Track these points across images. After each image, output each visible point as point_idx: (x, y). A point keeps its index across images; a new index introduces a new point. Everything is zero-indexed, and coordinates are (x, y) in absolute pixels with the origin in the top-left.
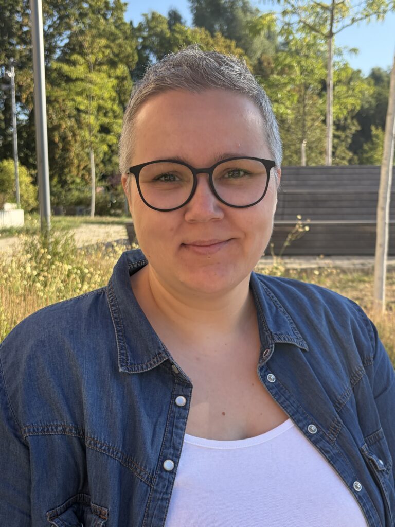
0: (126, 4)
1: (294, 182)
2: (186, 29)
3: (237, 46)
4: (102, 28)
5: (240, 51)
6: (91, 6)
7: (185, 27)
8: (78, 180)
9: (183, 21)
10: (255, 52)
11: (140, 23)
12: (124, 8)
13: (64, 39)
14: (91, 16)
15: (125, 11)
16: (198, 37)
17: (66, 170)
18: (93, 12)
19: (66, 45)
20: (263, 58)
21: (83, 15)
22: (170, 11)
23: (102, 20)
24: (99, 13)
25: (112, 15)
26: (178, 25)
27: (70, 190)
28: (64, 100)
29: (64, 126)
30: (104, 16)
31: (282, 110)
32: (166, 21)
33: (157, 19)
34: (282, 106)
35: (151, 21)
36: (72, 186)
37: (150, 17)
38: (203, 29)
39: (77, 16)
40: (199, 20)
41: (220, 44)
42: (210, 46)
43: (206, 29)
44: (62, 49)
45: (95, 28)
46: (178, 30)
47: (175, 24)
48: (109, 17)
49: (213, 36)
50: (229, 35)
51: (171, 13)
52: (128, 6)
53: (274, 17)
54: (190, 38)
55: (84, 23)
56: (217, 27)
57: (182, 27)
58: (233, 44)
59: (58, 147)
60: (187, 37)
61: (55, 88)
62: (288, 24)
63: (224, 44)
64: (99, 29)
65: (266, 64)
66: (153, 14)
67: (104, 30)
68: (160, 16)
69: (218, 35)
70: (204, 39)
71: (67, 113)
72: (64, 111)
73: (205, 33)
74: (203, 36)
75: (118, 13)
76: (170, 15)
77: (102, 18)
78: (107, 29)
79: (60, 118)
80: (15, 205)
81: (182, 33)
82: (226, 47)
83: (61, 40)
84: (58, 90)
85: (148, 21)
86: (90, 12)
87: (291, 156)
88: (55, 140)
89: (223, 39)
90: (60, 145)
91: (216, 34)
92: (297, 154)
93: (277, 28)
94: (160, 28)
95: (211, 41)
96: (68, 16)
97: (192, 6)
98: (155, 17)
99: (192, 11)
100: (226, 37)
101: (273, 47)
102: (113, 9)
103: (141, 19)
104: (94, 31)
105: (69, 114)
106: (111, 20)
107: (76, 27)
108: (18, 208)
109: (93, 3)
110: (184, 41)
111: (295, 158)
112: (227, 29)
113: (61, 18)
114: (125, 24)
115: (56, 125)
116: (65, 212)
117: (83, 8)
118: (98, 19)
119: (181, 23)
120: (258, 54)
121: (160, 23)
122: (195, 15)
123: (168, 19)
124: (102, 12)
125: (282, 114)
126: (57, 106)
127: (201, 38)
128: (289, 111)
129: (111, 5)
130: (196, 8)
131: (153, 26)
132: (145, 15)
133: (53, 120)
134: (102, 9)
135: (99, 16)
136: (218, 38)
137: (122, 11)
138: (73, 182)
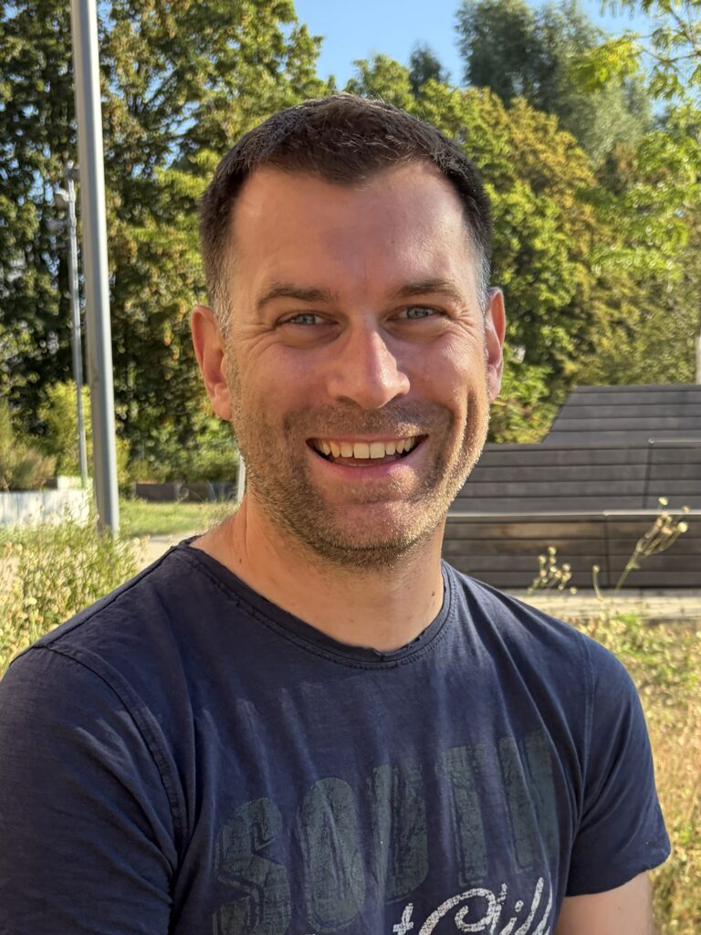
0: (318, 40)
1: (673, 422)
2: (448, 91)
3: (561, 128)
4: (267, 95)
5: (567, 137)
6: (244, 46)
7: (446, 86)
8: (214, 425)
9: (442, 73)
10: (601, 140)
11: (350, 81)
12: (315, 49)
13: (185, 119)
14: (243, 67)
15: (318, 54)
16: (476, 108)
17: (190, 404)
18: (249, 60)
19: (190, 132)
20: (618, 152)
21: (224, 67)
22: (415, 53)
23: (266, 77)
24: (260, 61)
25: (288, 65)
26: (433, 83)
27: (197, 447)
28: (182, 254)
29: (184, 310)
30: (271, 68)
31: (654, 260)
32: (406, 76)
33: (388, 70)
34: (653, 252)
35: (374, 76)
36: (200, 439)
37: (371, 67)
38: (487, 90)
39: (211, 69)
40: (480, 73)
41: (524, 121)
42: (501, 127)
43: (493, 90)
44: (179, 141)
45: (251, 94)
46: (431, 93)
47: (425, 81)
48: (281, 69)
49: (508, 106)
50: (544, 103)
51: (417, 56)
52: (322, 43)
53: (635, 45)
54: (458, 112)
55: (228, 84)
56: (517, 85)
57: (441, 87)
58: (553, 121)
59: (171, 355)
60: (451, 109)
61: (164, 227)
62: (668, 63)
63: (533, 124)
64: (259, 97)
65: (623, 165)
66: (379, 59)
67: (271, 99)
68: (394, 64)
69: (520, 102)
70: (489, 113)
71: (189, 281)
72: (184, 277)
73: (491, 99)
74: (488, 107)
75: (301, 60)
76: (415, 62)
77: (266, 72)
78: (277, 95)
79: (175, 293)
80: (76, 480)
81: (440, 99)
82: (536, 130)
83: (179, 122)
84: (172, 230)
85: (367, 77)
86: (239, 59)
87: (675, 366)
88: (165, 339)
89: (530, 112)
90: (176, 350)
91: (515, 101)
92: (688, 361)
93: (644, 71)
94: (395, 91)
95: (505, 118)
96: (193, 70)
97: (465, 40)
98: (381, 67)
99: (464, 52)
100: (537, 108)
101: (639, 125)
102: (291, 50)
103: (354, 74)
104: (249, 101)
105: (194, 282)
106: (288, 78)
107: (211, 92)
108: (83, 486)
109: (248, 40)
110: (444, 117)
111: (684, 369)
112: (540, 88)
113: (179, 74)
114: (318, 84)
115: (166, 308)
116: (187, 495)
117: (225, 51)
118: (259, 75)
119: (438, 79)
120: (607, 144)
121: (393, 78)
122: (471, 59)
123: (411, 70)
124: (266, 60)
125: (654, 271)
126: (170, 265)
127: (482, 110)
128: (670, 265)
129: (287, 42)
130: (473, 44)
131: (378, 87)
132: (359, 63)
133: (160, 294)
134: (266, 53)
135: (260, 68)
136: (519, 109)
137: (310, 55)
138: (204, 430)
